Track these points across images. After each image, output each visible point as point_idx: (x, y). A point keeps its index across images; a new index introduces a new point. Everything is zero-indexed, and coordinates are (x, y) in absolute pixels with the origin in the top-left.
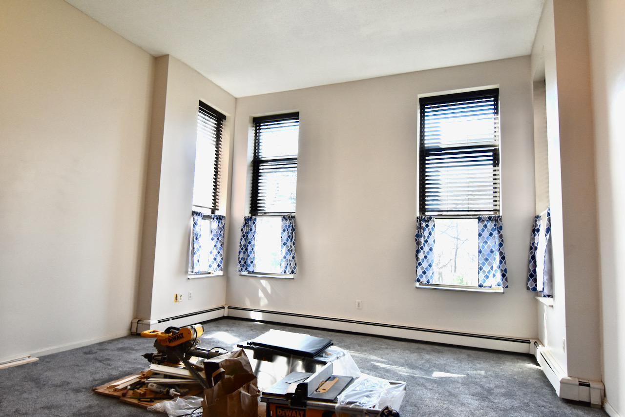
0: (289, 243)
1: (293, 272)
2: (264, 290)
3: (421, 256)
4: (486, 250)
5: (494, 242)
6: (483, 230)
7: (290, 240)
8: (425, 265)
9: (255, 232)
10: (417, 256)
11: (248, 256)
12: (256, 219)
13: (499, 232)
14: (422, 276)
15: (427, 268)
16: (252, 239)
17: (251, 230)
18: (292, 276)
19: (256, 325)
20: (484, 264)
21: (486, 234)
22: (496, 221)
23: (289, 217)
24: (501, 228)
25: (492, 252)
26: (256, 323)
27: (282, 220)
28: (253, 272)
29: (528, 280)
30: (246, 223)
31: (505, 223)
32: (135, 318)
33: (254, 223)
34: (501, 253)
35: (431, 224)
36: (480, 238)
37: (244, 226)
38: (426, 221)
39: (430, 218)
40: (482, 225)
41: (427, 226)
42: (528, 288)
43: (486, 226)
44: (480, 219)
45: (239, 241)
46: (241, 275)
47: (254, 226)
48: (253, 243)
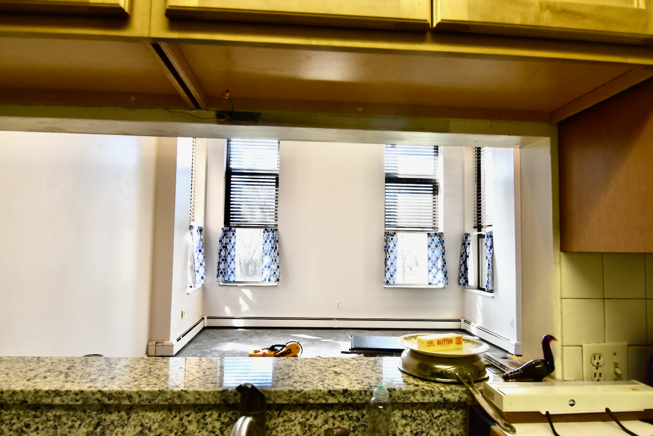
0: (273, 253)
1: (278, 280)
2: (245, 298)
3: (389, 263)
4: (434, 258)
5: (438, 252)
6: (431, 243)
7: (273, 251)
8: (392, 270)
9: (234, 243)
10: (386, 263)
11: (228, 266)
12: (235, 231)
13: (442, 245)
14: (390, 279)
15: (393, 272)
16: (231, 250)
17: (230, 241)
18: (276, 284)
19: (240, 332)
20: (432, 268)
21: (433, 246)
22: (440, 236)
23: (272, 229)
24: (443, 241)
25: (437, 259)
26: (239, 329)
27: (264, 232)
28: (234, 281)
29: (460, 278)
30: (225, 235)
31: (445, 238)
32: (150, 340)
33: (233, 234)
34: (444, 260)
35: (394, 238)
36: (429, 249)
37: (223, 238)
38: (391, 235)
39: (395, 233)
40: (430, 239)
41: (392, 239)
42: (460, 284)
43: (433, 240)
44: (429, 234)
45: (217, 252)
46: (220, 285)
47: (233, 237)
48: (232, 253)
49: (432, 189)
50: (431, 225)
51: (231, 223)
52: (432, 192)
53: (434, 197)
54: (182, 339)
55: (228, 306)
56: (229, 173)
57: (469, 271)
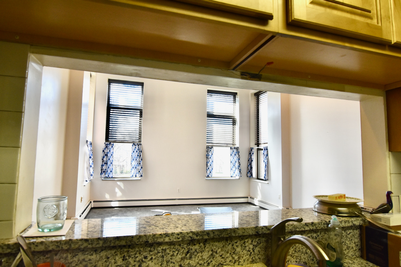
0: (138, 159)
1: (141, 176)
2: (119, 187)
3: (209, 165)
4: (234, 162)
5: (236, 158)
6: (232, 153)
7: (138, 157)
8: (210, 169)
9: (113, 152)
10: (207, 165)
11: (108, 168)
12: (113, 145)
13: (238, 154)
14: (209, 174)
15: (211, 170)
16: (110, 157)
17: (110, 151)
18: (140, 178)
19: (115, 210)
20: (233, 167)
21: (233, 155)
22: (237, 149)
23: (137, 144)
24: (239, 152)
25: (236, 162)
26: (115, 208)
27: (133, 146)
28: (112, 177)
29: (248, 173)
30: (106, 147)
31: (240, 150)
33: (112, 147)
34: (239, 163)
35: (212, 150)
36: (231, 156)
37: (105, 149)
38: (210, 148)
39: (212, 147)
40: (232, 151)
41: (210, 151)
42: (248, 176)
43: (233, 151)
44: (231, 148)
45: (101, 158)
46: (102, 180)
47: (112, 149)
48: (111, 159)
49: (232, 122)
50: (231, 142)
51: (109, 139)
52: (232, 124)
53: (233, 126)
54: (82, 215)
55: (108, 193)
56: (110, 107)
57: (253, 169)
